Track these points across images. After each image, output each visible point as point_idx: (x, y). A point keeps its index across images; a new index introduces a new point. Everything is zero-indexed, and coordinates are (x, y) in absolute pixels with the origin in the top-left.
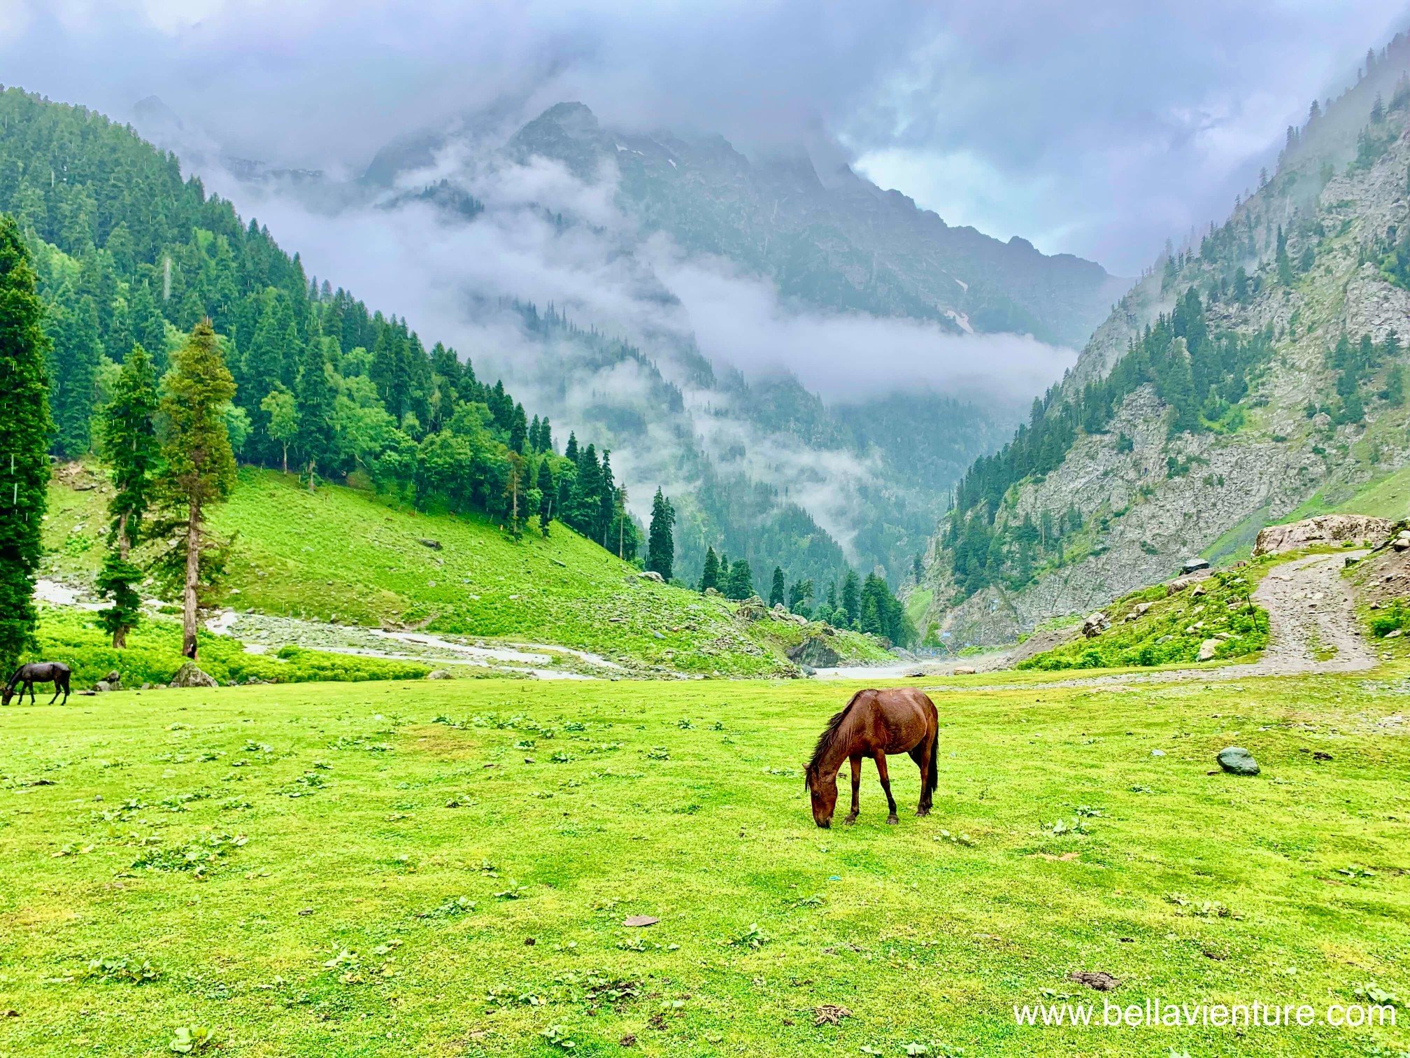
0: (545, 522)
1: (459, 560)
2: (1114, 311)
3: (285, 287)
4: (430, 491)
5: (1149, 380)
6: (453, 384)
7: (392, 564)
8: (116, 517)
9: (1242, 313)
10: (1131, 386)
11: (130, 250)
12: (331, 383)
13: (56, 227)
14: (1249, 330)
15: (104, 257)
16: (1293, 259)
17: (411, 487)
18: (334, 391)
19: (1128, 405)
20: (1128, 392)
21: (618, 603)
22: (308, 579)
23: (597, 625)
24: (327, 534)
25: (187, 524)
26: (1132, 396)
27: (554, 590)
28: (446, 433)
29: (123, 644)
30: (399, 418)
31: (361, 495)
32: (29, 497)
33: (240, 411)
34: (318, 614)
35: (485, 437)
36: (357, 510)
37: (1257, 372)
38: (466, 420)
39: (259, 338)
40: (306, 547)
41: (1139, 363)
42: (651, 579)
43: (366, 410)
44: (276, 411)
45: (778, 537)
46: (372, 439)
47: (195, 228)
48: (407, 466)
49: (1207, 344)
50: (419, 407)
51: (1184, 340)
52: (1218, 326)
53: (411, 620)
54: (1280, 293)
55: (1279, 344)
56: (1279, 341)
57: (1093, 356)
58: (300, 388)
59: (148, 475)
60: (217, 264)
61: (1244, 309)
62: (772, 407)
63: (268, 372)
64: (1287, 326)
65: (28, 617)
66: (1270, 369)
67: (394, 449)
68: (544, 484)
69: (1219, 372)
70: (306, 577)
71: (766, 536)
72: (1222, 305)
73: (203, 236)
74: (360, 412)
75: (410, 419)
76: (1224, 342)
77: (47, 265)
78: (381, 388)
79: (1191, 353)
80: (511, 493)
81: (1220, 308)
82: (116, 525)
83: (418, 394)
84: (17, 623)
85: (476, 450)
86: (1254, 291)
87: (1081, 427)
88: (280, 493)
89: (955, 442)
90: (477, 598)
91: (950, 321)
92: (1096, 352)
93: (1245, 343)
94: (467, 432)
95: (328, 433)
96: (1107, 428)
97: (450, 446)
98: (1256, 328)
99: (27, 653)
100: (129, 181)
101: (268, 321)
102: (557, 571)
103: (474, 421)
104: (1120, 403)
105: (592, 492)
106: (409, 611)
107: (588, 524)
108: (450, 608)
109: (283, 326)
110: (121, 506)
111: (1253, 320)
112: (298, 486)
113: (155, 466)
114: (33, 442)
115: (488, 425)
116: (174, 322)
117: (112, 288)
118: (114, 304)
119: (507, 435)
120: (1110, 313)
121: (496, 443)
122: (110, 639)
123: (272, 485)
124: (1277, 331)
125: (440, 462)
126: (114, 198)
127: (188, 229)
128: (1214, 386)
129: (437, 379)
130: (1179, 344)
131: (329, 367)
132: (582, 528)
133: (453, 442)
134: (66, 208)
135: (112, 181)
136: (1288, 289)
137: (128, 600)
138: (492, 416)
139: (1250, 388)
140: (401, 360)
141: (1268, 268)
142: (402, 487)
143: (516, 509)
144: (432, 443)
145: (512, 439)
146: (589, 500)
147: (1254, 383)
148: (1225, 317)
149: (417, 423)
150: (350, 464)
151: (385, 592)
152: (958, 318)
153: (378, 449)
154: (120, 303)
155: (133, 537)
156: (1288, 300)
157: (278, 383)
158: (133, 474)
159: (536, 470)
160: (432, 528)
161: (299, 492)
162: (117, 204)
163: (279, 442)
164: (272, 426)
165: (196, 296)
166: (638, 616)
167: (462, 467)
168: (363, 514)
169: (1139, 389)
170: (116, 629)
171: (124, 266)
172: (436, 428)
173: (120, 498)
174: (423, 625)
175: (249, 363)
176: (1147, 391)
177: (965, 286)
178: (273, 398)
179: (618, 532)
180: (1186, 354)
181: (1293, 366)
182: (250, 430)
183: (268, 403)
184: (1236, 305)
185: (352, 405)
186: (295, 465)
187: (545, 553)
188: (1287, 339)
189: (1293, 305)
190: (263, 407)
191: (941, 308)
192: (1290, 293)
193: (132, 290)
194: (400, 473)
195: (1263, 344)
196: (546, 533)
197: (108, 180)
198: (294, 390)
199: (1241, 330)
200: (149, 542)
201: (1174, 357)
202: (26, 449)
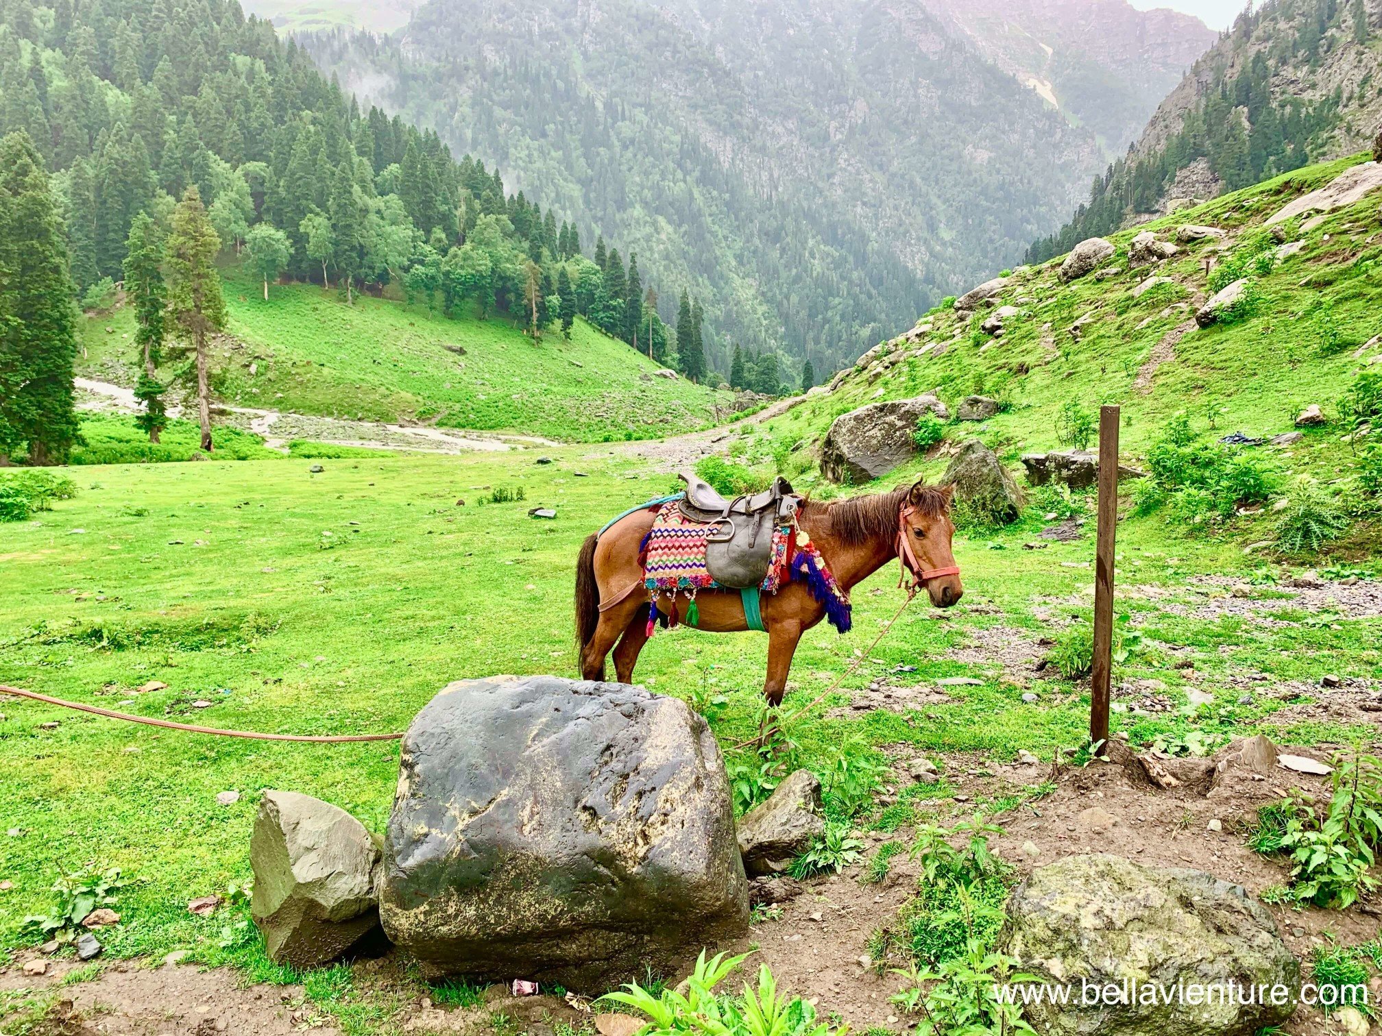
0: (568, 324)
1: (481, 364)
2: (1185, 78)
3: (320, 109)
4: (456, 301)
5: (1204, 155)
6: (477, 196)
7: (416, 369)
8: (141, 347)
9: (1311, 77)
10: (1185, 162)
11: (175, 81)
12: (360, 204)
13: (109, 62)
14: (1316, 96)
15: (151, 91)
16: (1371, 15)
17: (440, 296)
18: (365, 211)
19: (1180, 182)
20: (1181, 169)
21: (607, 400)
22: (339, 384)
23: (583, 420)
24: (362, 343)
25: (195, 349)
26: (1185, 172)
27: (555, 390)
28: (468, 246)
29: (158, 440)
30: (428, 232)
31: (396, 307)
32: (60, 340)
33: (281, 234)
34: (348, 413)
35: (504, 248)
36: (391, 321)
37: (1320, 141)
38: (485, 233)
39: (293, 164)
40: (340, 356)
41: (1195, 136)
42: (665, 377)
43: (394, 227)
44: (312, 232)
45: (839, 327)
46: (400, 254)
47: (233, 54)
48: (433, 278)
49: (1269, 114)
50: (445, 220)
51: (1246, 110)
52: (1283, 93)
53: (424, 417)
54: (1353, 52)
55: (1346, 110)
56: (1346, 106)
57: (1158, 128)
58: (333, 209)
59: (161, 313)
60: (255, 91)
61: (1313, 72)
62: (839, 192)
63: (305, 196)
64: (1357, 90)
65: (73, 422)
66: (1333, 137)
67: (422, 263)
68: (564, 291)
69: (1278, 143)
70: (338, 382)
71: (827, 326)
72: (1291, 69)
73: (242, 61)
74: (388, 229)
75: (438, 233)
76: (1288, 109)
77: (103, 103)
78: (407, 204)
79: (1252, 123)
80: (530, 300)
81: (1288, 72)
82: (143, 352)
83: (444, 208)
84: (64, 427)
85: (496, 262)
86: (1326, 52)
87: (1130, 207)
88: (321, 307)
89: (1028, 222)
90: (483, 398)
91: (1030, 91)
92: (1162, 124)
93: (1310, 110)
94: (487, 244)
95: (362, 252)
96: (1157, 207)
97: (470, 258)
98: (1324, 92)
99: (75, 446)
100: (170, 11)
101: (300, 148)
102: (573, 371)
103: (494, 233)
104: (1172, 181)
105: (616, 295)
106: (422, 409)
107: (614, 325)
108: (457, 407)
109: (315, 151)
110: (144, 338)
111: (1321, 84)
112: (340, 300)
113: (165, 306)
114: (59, 301)
115: (507, 235)
116: (218, 153)
117: (162, 120)
118: (166, 137)
119: (526, 245)
120: (1181, 80)
121: (516, 252)
122: (148, 436)
123: (316, 299)
124: (1345, 95)
125: (463, 273)
126: (159, 29)
127: (226, 58)
128: (1272, 158)
129: (463, 192)
130: (1238, 115)
131: (356, 189)
132: (609, 329)
133: (474, 254)
134: (115, 43)
135: (154, 13)
136: (1361, 48)
137: (157, 407)
138: (512, 227)
139: (1310, 159)
140: (426, 177)
141: (1343, 26)
142: (431, 297)
143: (535, 315)
144: (456, 256)
145: (531, 248)
146: (613, 303)
147: (1315, 153)
148: (1292, 82)
149: (443, 236)
150: (384, 277)
151: (403, 394)
152: (1039, 86)
153: (407, 263)
154: (170, 135)
155: (156, 361)
156: (1360, 61)
157: (313, 206)
158: (149, 313)
159: (555, 277)
160: (457, 334)
161: (340, 305)
162: (160, 34)
163: (318, 262)
164: (310, 247)
165: (235, 127)
166: (622, 412)
167: (484, 278)
168: (395, 323)
169: (1193, 164)
170: (151, 430)
171: (172, 99)
172: (461, 241)
173: (142, 331)
174: (433, 421)
175: (288, 188)
176: (1201, 166)
177: (1049, 51)
178: (310, 220)
179: (647, 331)
180: (1246, 124)
181: (1358, 133)
182: (292, 251)
183: (305, 225)
184: (1305, 69)
185: (382, 222)
186: (334, 280)
187: (564, 355)
188: (1354, 104)
189: (1366, 66)
190: (302, 230)
191: (1021, 77)
192: (1363, 53)
193: (180, 122)
194: (428, 284)
195: (1329, 110)
196: (568, 336)
197: (150, 11)
198: (328, 212)
199: (1307, 96)
200: (169, 364)
201: (1232, 128)
202: (54, 307)
